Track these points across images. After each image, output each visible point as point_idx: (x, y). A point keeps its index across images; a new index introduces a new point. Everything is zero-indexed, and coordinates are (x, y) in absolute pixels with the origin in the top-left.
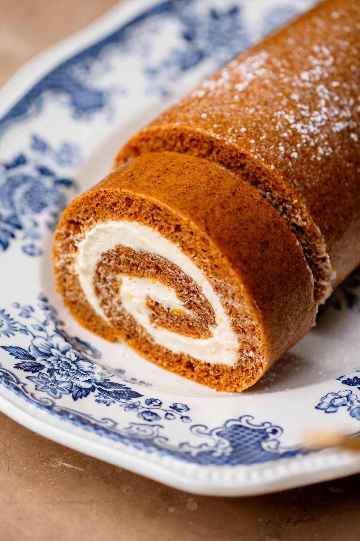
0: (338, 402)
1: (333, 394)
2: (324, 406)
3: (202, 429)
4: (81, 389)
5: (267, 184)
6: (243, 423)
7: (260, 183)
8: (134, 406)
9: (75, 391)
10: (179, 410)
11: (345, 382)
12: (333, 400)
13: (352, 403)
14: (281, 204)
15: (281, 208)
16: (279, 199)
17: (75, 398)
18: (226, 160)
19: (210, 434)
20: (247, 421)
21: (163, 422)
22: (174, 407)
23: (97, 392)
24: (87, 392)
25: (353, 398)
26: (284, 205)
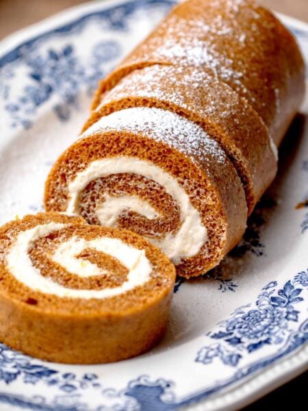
0: (211, 353)
1: (206, 348)
2: (201, 358)
3: (111, 392)
4: (10, 374)
5: (186, 173)
6: (142, 382)
7: (180, 172)
8: (54, 382)
9: (6, 376)
10: (90, 379)
11: (213, 337)
12: (207, 353)
13: (222, 353)
14: (196, 188)
15: (195, 192)
16: (195, 184)
17: (7, 382)
18: (154, 155)
19: (119, 395)
20: (145, 380)
21: (80, 391)
22: (86, 377)
23: (23, 375)
24: (15, 375)
25: (222, 349)
26: (198, 189)
